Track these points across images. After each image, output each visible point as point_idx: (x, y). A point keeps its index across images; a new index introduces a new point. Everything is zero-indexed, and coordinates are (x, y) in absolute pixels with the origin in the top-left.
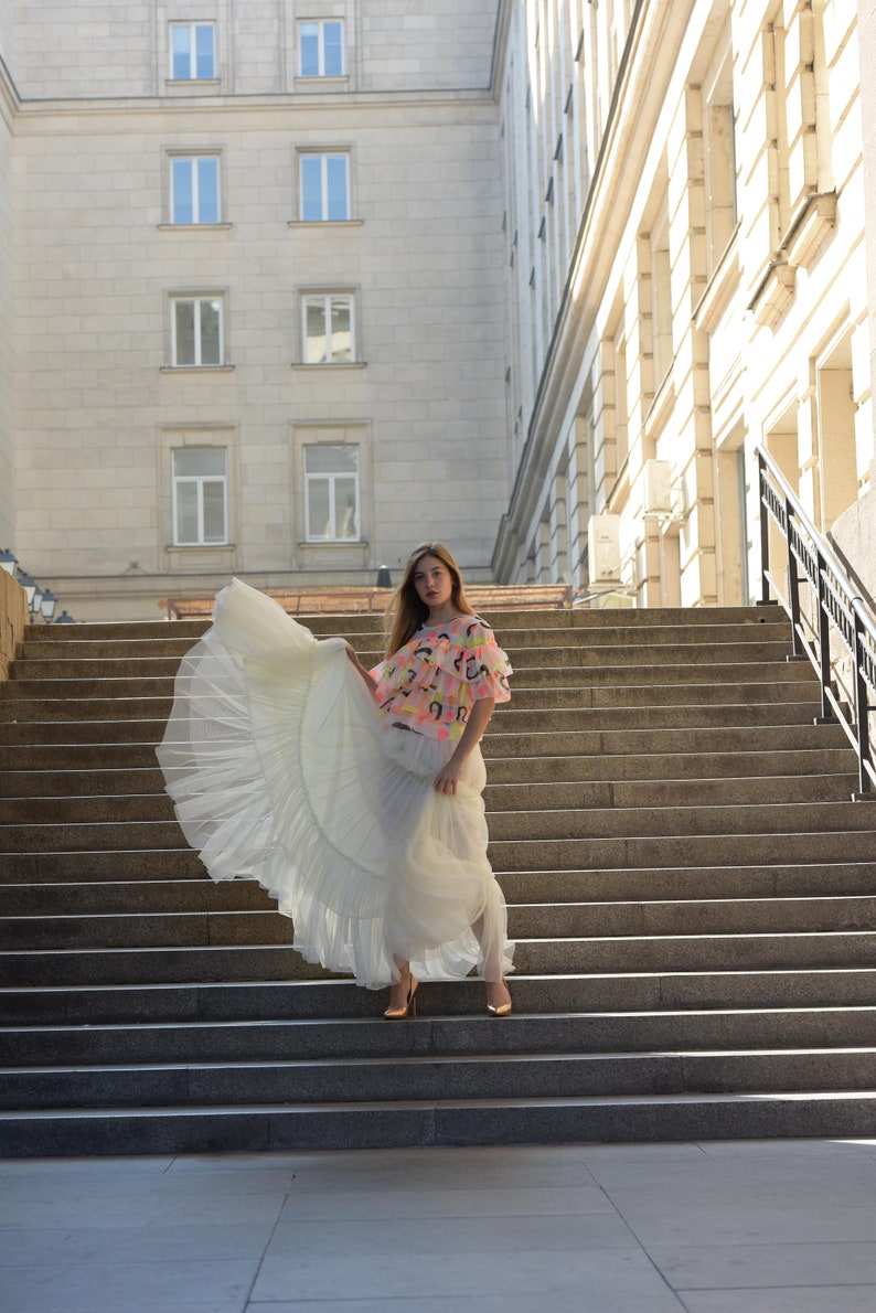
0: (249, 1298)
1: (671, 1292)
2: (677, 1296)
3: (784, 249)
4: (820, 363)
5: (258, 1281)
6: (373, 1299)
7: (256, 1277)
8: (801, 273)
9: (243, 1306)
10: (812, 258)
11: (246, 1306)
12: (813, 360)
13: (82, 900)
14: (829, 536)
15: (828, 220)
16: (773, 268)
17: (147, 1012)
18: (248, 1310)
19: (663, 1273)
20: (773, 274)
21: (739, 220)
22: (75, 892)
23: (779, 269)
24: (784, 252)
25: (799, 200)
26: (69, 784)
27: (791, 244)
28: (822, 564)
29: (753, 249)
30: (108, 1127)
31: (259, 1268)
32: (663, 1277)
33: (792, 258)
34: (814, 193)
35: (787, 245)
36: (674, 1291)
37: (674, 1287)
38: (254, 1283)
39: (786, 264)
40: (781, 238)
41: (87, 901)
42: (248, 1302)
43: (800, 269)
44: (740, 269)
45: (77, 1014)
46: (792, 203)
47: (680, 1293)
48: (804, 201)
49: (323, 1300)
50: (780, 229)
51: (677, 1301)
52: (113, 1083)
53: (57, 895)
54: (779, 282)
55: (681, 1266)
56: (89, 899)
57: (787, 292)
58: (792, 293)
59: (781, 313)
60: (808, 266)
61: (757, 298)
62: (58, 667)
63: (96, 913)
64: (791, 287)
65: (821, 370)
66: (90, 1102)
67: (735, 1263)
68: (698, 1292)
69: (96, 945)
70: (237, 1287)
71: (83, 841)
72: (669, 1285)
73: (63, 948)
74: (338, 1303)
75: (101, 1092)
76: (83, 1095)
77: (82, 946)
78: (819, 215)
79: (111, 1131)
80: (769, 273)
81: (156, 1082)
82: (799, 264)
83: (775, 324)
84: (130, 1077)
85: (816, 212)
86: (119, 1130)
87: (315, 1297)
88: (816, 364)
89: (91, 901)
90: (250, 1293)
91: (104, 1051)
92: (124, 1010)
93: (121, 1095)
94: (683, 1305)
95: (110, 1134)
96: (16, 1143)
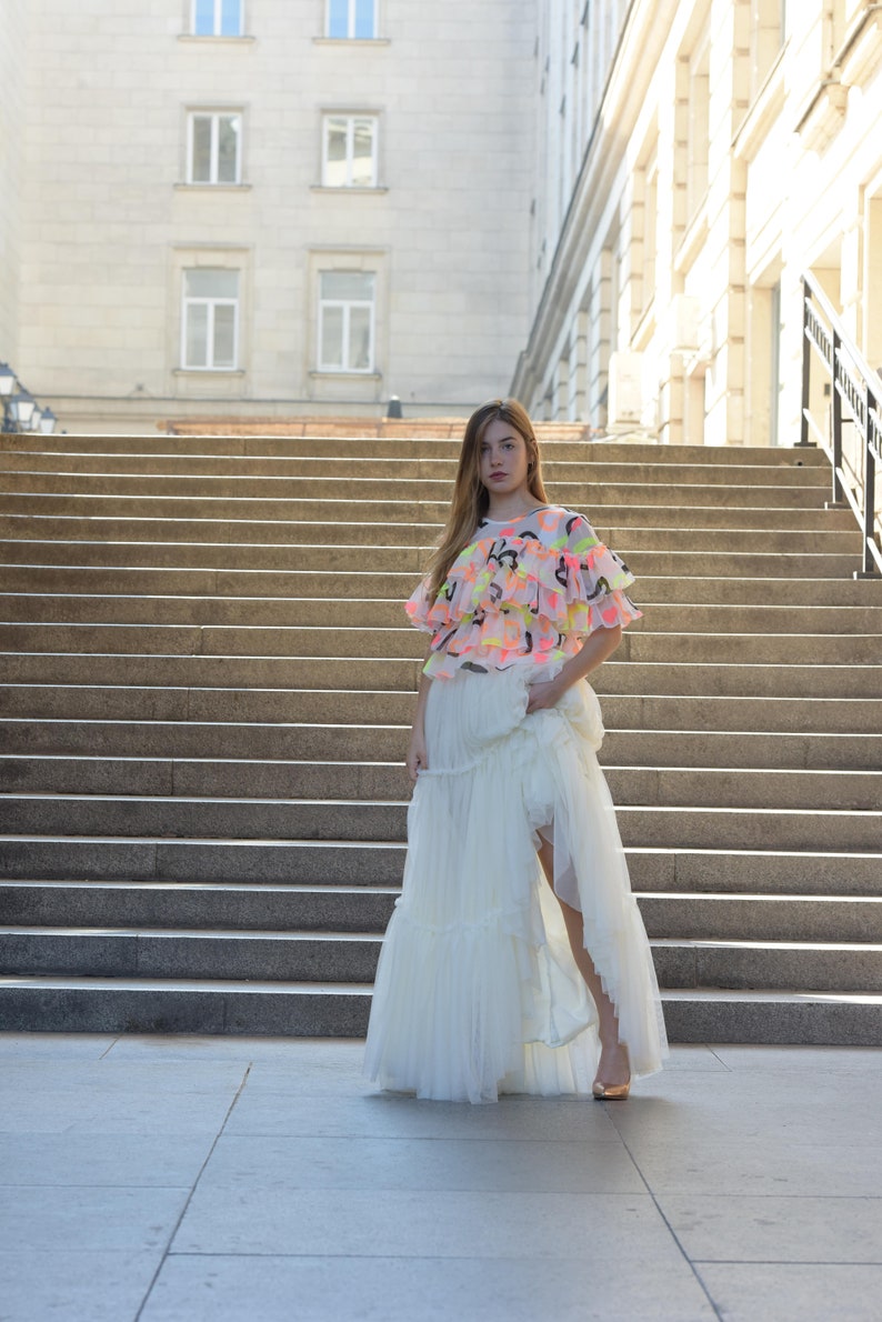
0: (168, 1248)
1: (686, 1263)
2: (695, 1271)
3: (837, 67)
4: (870, 192)
5: (184, 1221)
6: (321, 1256)
7: (182, 1217)
8: (854, 92)
9: (160, 1258)
10: (867, 76)
11: (164, 1259)
12: (863, 188)
13: (35, 738)
16: (824, 87)
17: (97, 869)
18: (165, 1264)
19: (679, 1237)
20: (823, 94)
21: (787, 40)
22: (27, 730)
23: (830, 89)
24: (837, 70)
25: (856, 13)
26: (29, 609)
27: (845, 61)
28: (872, 402)
29: (802, 66)
30: (43, 999)
31: (189, 1201)
33: (844, 76)
34: (873, 5)
35: (840, 62)
36: (690, 1262)
37: (691, 1258)
38: (179, 1225)
39: (839, 83)
40: (833, 57)
41: (40, 740)
42: (167, 1254)
43: (853, 88)
44: (786, 92)
45: (19, 867)
46: (847, 20)
47: (698, 1266)
48: (862, 14)
49: (259, 1255)
50: (832, 47)
51: (694, 1278)
52: (52, 949)
53: (6, 732)
54: (830, 103)
55: (698, 1223)
56: (41, 736)
57: (837, 114)
58: (843, 115)
59: (830, 138)
60: (862, 85)
61: (804, 120)
62: (28, 481)
63: (47, 754)
64: (842, 109)
65: (872, 199)
66: (26, 969)
67: (764, 1223)
68: (721, 1265)
69: (47, 790)
70: (158, 1229)
71: (40, 673)
72: (684, 1253)
73: (8, 792)
74: (277, 1261)
75: (38, 958)
76: (19, 960)
77: (31, 791)
78: (878, 28)
79: (46, 1003)
80: (820, 94)
81: (102, 950)
82: (852, 83)
83: (822, 149)
84: (73, 943)
85: (876, 24)
86: (55, 1003)
87: (249, 1250)
88: (866, 191)
89: (45, 740)
90: (171, 1240)
91: (45, 911)
92: (71, 865)
93: (61, 964)
94: (703, 1285)
95: (45, 1008)
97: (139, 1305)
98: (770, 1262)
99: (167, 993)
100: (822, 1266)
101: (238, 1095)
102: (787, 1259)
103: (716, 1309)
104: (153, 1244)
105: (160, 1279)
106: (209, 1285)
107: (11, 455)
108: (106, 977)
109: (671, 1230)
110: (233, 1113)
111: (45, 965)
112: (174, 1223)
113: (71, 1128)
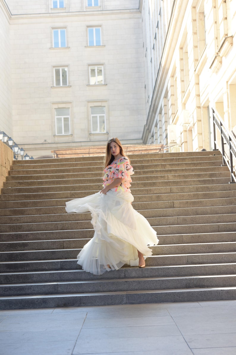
1: (189, 349)
2: (191, 351)
4: (229, 83)
5: (75, 348)
6: (107, 353)
7: (75, 346)
8: (224, 58)
10: (227, 54)
12: (227, 82)
13: (29, 237)
14: (232, 131)
15: (230, 44)
16: (216, 57)
17: (47, 268)
20: (216, 59)
21: (206, 44)
22: (27, 235)
23: (217, 57)
24: (219, 52)
25: (223, 38)
26: (25, 205)
27: (221, 50)
28: (230, 140)
29: (211, 52)
31: (76, 343)
32: (188, 344)
33: (221, 54)
34: (227, 37)
35: (219, 51)
36: (191, 349)
37: (191, 348)
38: (74, 348)
39: (219, 56)
40: (218, 49)
41: (30, 237)
44: (207, 57)
45: (27, 269)
46: (221, 39)
47: (192, 350)
48: (224, 39)
49: (93, 353)
50: (218, 46)
51: (191, 352)
52: (37, 288)
53: (22, 236)
54: (218, 61)
55: (193, 341)
57: (220, 64)
58: (221, 64)
59: (218, 69)
60: (225, 56)
61: (212, 65)
62: (22, 172)
63: (32, 240)
64: (221, 62)
65: (230, 85)
66: (31, 294)
67: (208, 340)
68: (197, 349)
69: (33, 249)
70: (69, 350)
71: (29, 221)
72: (189, 347)
73: (23, 250)
75: (34, 291)
76: (29, 291)
77: (29, 250)
78: (228, 42)
79: (37, 301)
80: (215, 58)
81: (49, 288)
82: (223, 56)
83: (217, 72)
85: (227, 41)
86: (39, 301)
87: (90, 353)
88: (228, 83)
89: (31, 237)
90: (73, 352)
91: (35, 279)
92: (40, 267)
93: (40, 292)
94: (193, 353)
95: (37, 303)
96: (11, 306)
98: (209, 348)
100: (221, 348)
101: (85, 320)
102: (212, 347)
104: (69, 353)
107: (17, 166)
108: (51, 294)
109: (186, 343)
110: (84, 324)
111: (36, 292)
112: (73, 348)
113: (47, 329)
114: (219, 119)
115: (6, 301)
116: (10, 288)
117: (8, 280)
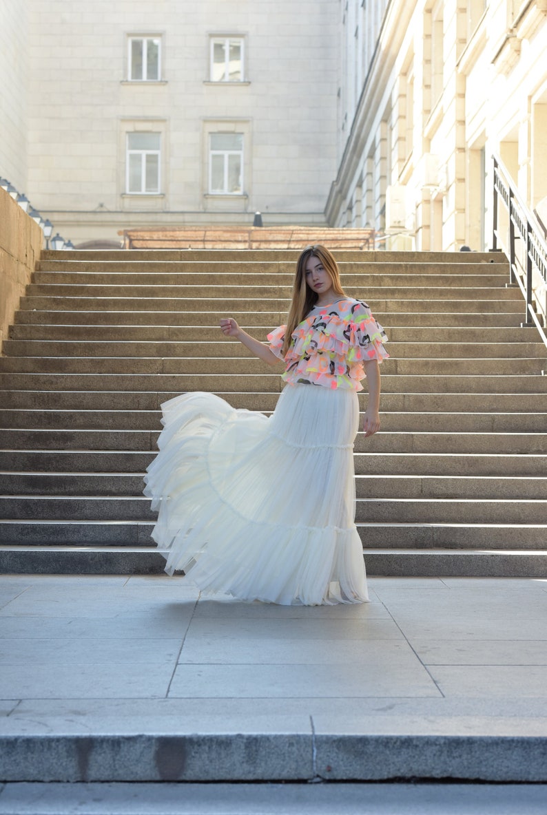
0: (177, 662)
1: (422, 666)
2: (426, 668)
3: (515, 27)
4: (534, 100)
5: (182, 652)
6: (250, 664)
7: (181, 650)
8: (525, 42)
9: (174, 666)
10: (532, 34)
11: (176, 666)
12: (530, 97)
13: (75, 420)
14: (535, 211)
15: (543, 11)
16: (507, 39)
17: (113, 490)
18: (177, 669)
19: (419, 655)
20: (507, 43)
21: (488, 6)
22: (71, 416)
23: (511, 40)
24: (515, 29)
26: (67, 350)
27: (520, 24)
28: (530, 229)
29: (496, 25)
30: (90, 557)
31: (183, 644)
32: (417, 656)
33: (519, 33)
35: (517, 25)
36: (425, 665)
38: (180, 653)
39: (516, 36)
40: (513, 20)
41: (78, 421)
42: (177, 664)
43: (524, 40)
44: (487, 37)
45: (72, 489)
47: (428, 667)
49: (221, 664)
50: (513, 14)
51: (426, 671)
52: (93, 531)
53: (60, 417)
54: (511, 48)
55: (429, 651)
56: (79, 420)
57: (516, 54)
58: (519, 54)
59: (512, 67)
60: (529, 39)
61: (497, 56)
62: (61, 277)
63: (83, 429)
64: (518, 51)
65: (535, 104)
66: (79, 542)
67: (461, 650)
68: (439, 666)
69: (84, 448)
70: (171, 655)
71: (76, 385)
72: (421, 662)
73: (63, 449)
74: (230, 666)
75: (86, 536)
76: (75, 538)
77: (75, 449)
78: (537, 8)
79: (92, 559)
80: (505, 42)
81: (119, 531)
82: (523, 37)
83: (508, 73)
84: (103, 528)
85: (536, 6)
86: (96, 559)
87: (215, 662)
88: (532, 99)
89: (81, 421)
90: (178, 658)
91: (87, 512)
92: (100, 488)
93: (98, 539)
94: (429, 674)
95: (91, 562)
96: (35, 565)
97: (169, 683)
98: (462, 665)
99: (155, 553)
100: (487, 667)
103: (435, 682)
104: (169, 660)
105: (176, 673)
106: (199, 675)
107: (51, 262)
108: (122, 546)
109: (415, 653)
111: (89, 540)
112: (177, 653)
113: (118, 615)
114: (507, 182)
115: (25, 555)
116: (34, 528)
117: (29, 510)
